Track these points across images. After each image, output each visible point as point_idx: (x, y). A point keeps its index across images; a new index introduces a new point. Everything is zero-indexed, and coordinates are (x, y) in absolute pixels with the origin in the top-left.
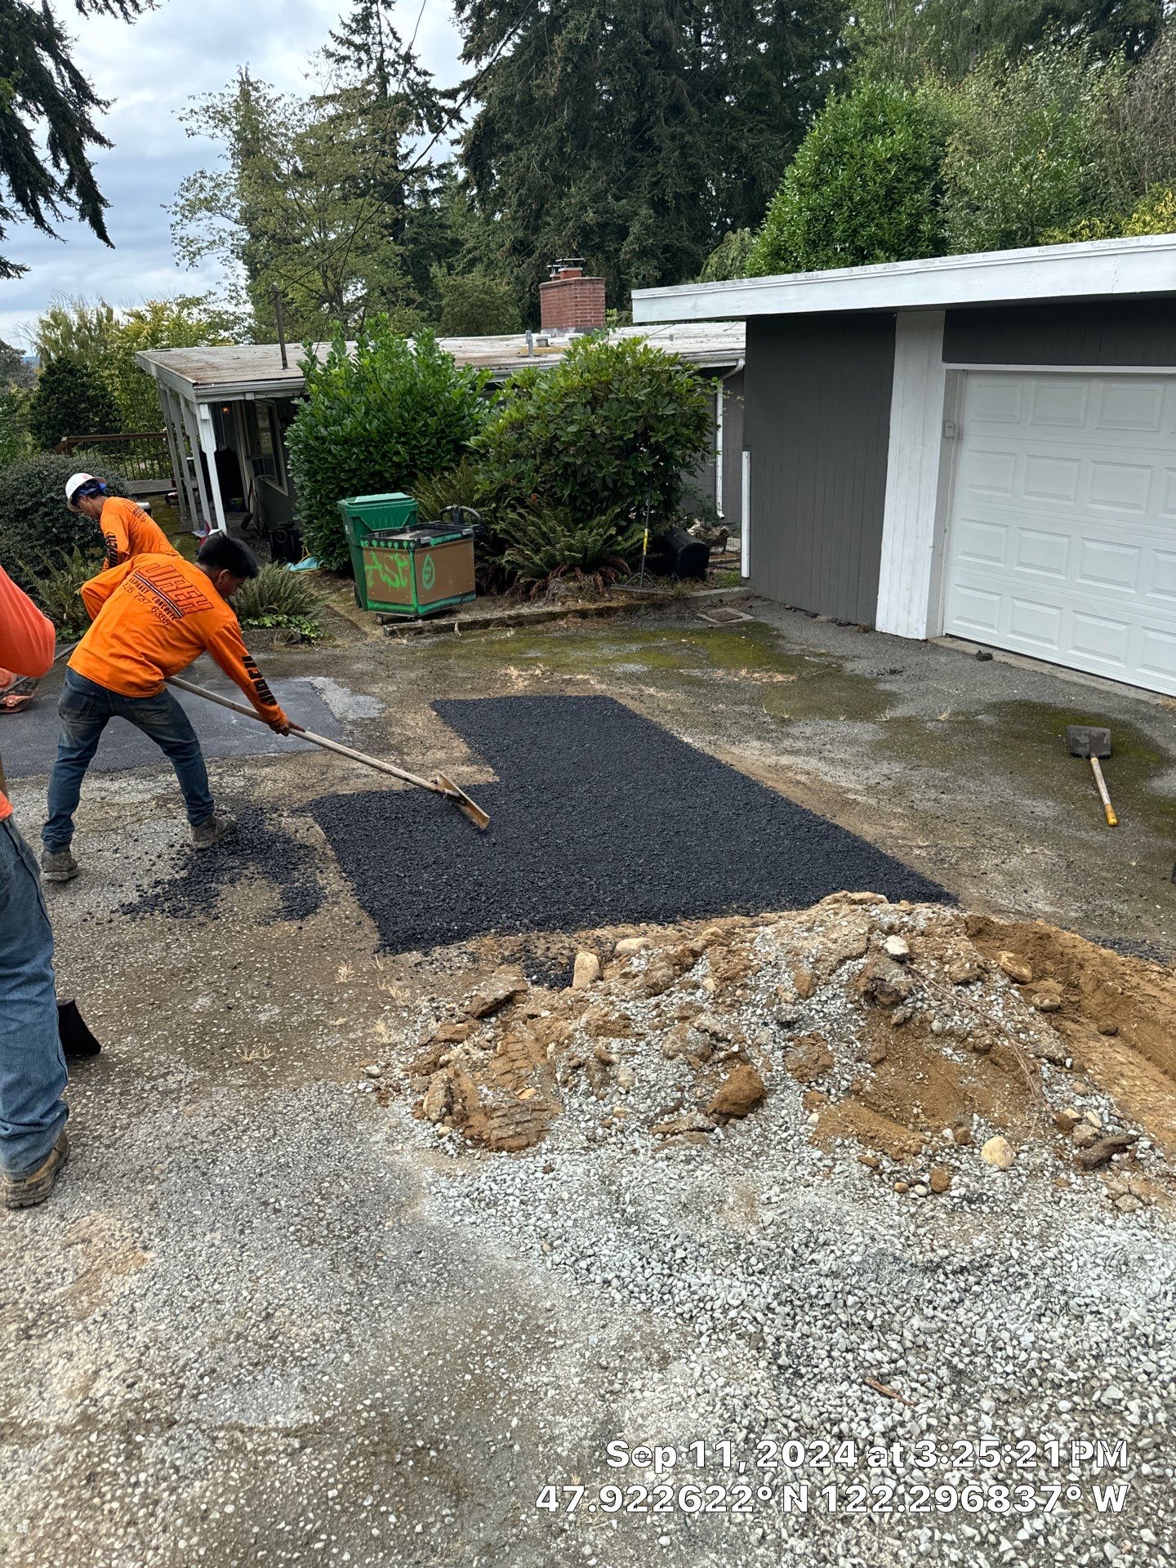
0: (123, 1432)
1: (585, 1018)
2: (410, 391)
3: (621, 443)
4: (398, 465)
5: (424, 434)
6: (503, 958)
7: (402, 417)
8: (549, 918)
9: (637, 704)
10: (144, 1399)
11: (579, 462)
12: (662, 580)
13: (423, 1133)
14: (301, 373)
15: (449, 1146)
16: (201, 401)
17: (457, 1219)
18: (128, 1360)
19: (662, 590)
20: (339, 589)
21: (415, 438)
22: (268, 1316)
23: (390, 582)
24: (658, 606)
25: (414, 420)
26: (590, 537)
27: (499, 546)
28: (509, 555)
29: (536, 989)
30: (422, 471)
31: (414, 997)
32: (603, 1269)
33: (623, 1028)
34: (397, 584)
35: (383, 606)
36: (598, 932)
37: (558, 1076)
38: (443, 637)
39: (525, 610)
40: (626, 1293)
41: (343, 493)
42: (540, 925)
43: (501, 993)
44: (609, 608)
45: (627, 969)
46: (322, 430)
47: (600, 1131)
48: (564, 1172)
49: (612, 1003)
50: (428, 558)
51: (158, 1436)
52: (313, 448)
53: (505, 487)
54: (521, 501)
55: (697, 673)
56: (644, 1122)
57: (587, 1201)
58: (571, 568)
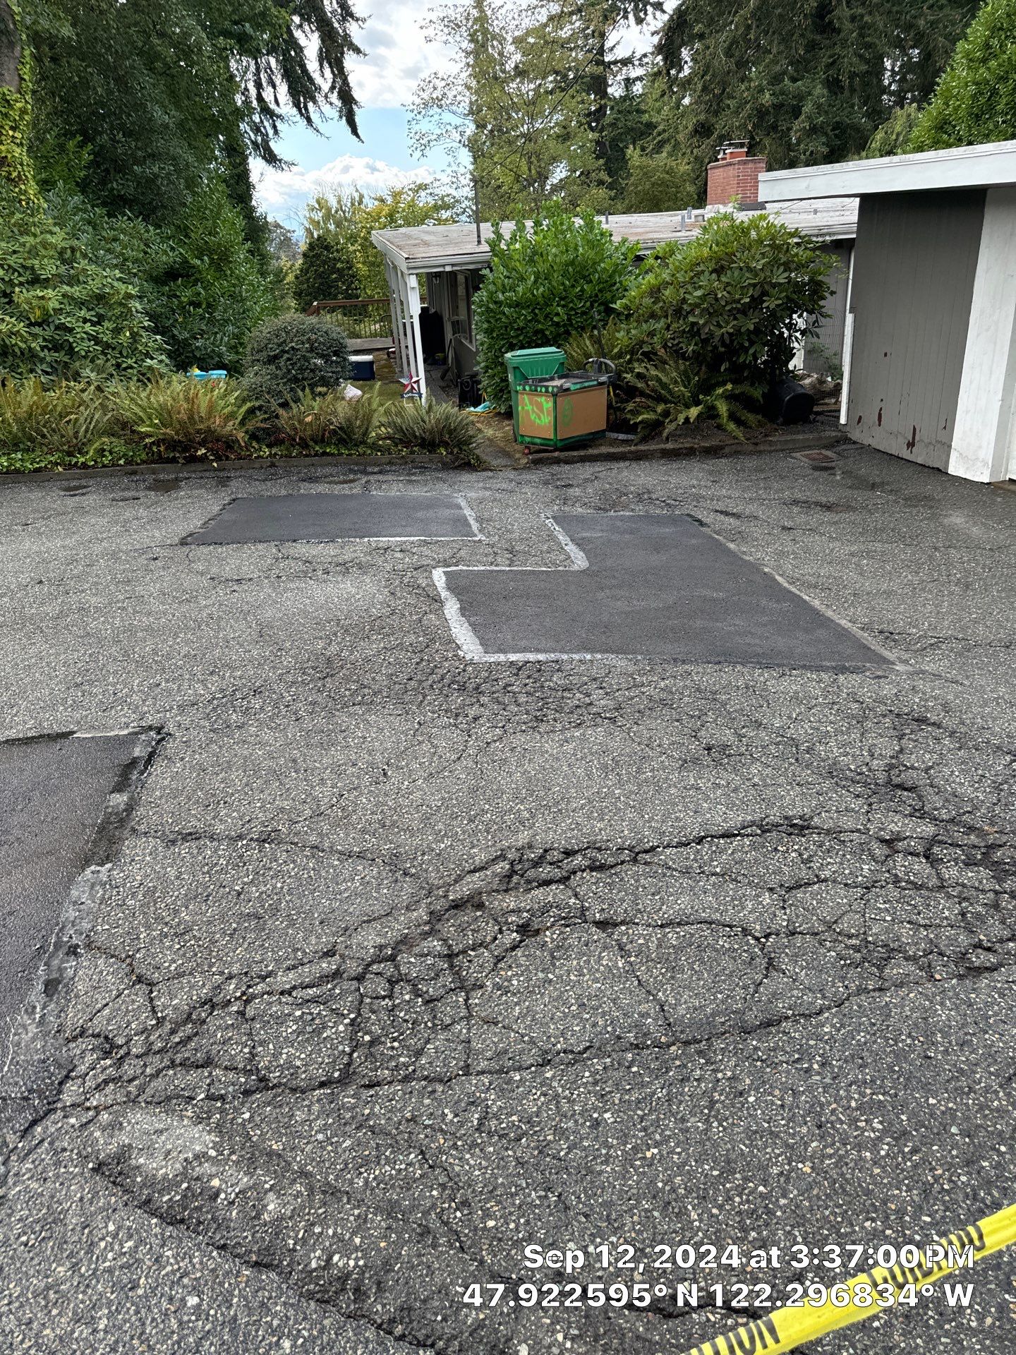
2: (572, 263)
3: (739, 306)
4: (557, 324)
5: (580, 298)
7: (563, 284)
11: (701, 322)
14: (488, 249)
16: (411, 272)
20: (503, 428)
21: (572, 301)
23: (537, 420)
25: (573, 286)
30: (576, 329)
34: (541, 423)
35: (530, 440)
41: (512, 347)
46: (500, 296)
50: (568, 400)
52: (492, 310)
53: (641, 343)
54: (648, 356)
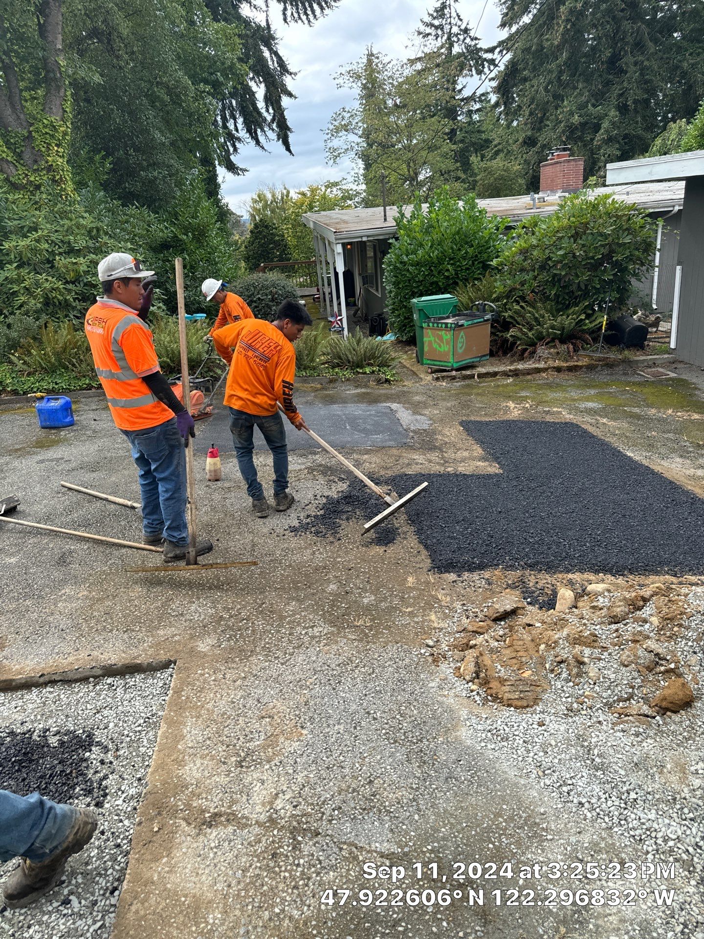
0: (291, 833)
1: (565, 632)
2: (458, 233)
3: (592, 261)
4: (448, 277)
5: (464, 258)
6: (508, 585)
7: (452, 248)
8: (537, 563)
9: (594, 428)
10: (302, 816)
11: (563, 273)
12: (614, 348)
13: (461, 687)
14: (395, 224)
15: (477, 698)
16: (337, 242)
17: (483, 744)
18: (293, 791)
19: (613, 355)
20: (406, 352)
21: (459, 261)
22: (371, 782)
23: (438, 348)
24: (609, 365)
25: (459, 250)
26: (567, 321)
27: (506, 326)
28: (512, 332)
29: (530, 608)
30: (461, 280)
31: (452, 602)
32: (579, 795)
33: (593, 641)
34: (442, 350)
35: (432, 363)
36: (570, 576)
37: (547, 666)
38: (467, 382)
39: (520, 366)
40: (595, 814)
41: (414, 295)
42: (532, 566)
43: (509, 608)
44: (577, 366)
45: (595, 604)
46: (405, 258)
47: (575, 705)
48: (553, 727)
49: (585, 624)
50: (462, 333)
51: (310, 839)
52: (398, 269)
53: (513, 290)
54: (523, 298)
55: (636, 410)
56: (606, 704)
57: (568, 749)
58: (553, 340)
